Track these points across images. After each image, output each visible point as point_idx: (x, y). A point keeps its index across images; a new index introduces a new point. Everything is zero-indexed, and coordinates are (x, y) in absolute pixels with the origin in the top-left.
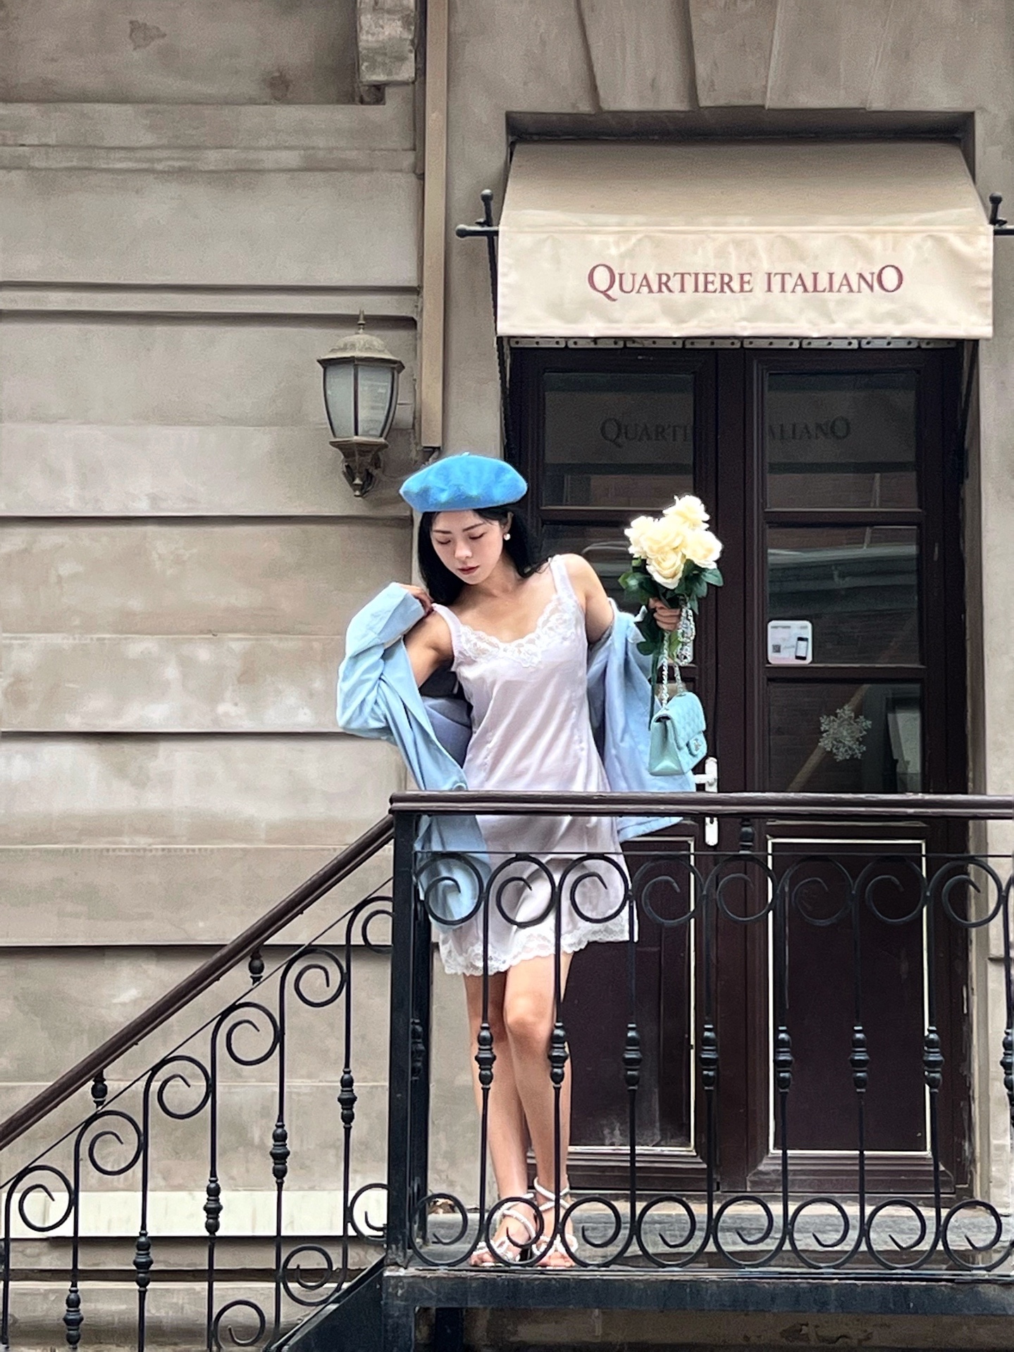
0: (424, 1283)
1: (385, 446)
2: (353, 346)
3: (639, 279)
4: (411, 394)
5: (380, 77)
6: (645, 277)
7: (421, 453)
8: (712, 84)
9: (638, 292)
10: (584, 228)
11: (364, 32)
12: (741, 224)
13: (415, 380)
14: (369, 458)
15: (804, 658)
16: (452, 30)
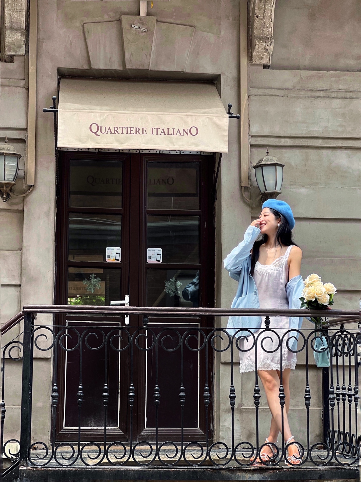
0: (33, 472)
1: (14, 184)
2: (4, 149)
3: (107, 129)
4: (24, 166)
5: (13, 53)
6: (109, 128)
7: (27, 187)
8: (131, 61)
9: (107, 133)
10: (88, 110)
11: (7, 37)
12: (143, 111)
13: (25, 161)
14: (9, 188)
15: (159, 261)
16: (38, 37)
